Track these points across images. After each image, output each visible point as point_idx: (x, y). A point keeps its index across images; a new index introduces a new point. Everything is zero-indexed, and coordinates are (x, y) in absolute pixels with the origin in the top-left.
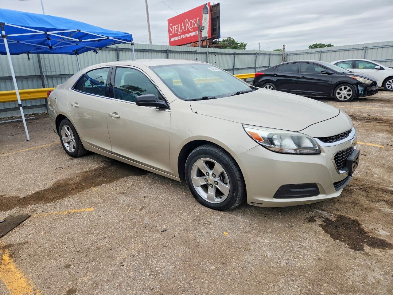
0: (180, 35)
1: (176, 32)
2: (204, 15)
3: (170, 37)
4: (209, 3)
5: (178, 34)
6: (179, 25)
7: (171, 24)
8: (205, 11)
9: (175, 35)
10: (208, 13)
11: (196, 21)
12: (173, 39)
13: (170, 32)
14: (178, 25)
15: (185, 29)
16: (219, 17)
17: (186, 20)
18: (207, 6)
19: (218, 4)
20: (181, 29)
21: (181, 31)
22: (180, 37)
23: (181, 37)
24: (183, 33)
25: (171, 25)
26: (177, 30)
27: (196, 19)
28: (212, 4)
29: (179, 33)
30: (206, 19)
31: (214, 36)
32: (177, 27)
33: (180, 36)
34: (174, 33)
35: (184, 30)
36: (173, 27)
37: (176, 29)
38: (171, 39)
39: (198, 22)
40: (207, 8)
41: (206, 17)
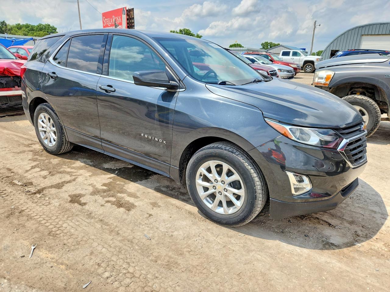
0: (110, 26)
1: (107, 24)
2: (123, 15)
3: (104, 27)
5: (109, 25)
6: (109, 19)
7: (104, 17)
9: (107, 26)
10: (125, 14)
13: (103, 22)
15: (113, 23)
16: (134, 18)
17: (113, 16)
18: (125, 9)
21: (111, 24)
22: (110, 28)
24: (112, 25)
26: (108, 23)
28: (127, 9)
30: (124, 18)
36: (105, 19)
37: (107, 21)
39: (120, 20)
40: (124, 11)
41: (124, 17)
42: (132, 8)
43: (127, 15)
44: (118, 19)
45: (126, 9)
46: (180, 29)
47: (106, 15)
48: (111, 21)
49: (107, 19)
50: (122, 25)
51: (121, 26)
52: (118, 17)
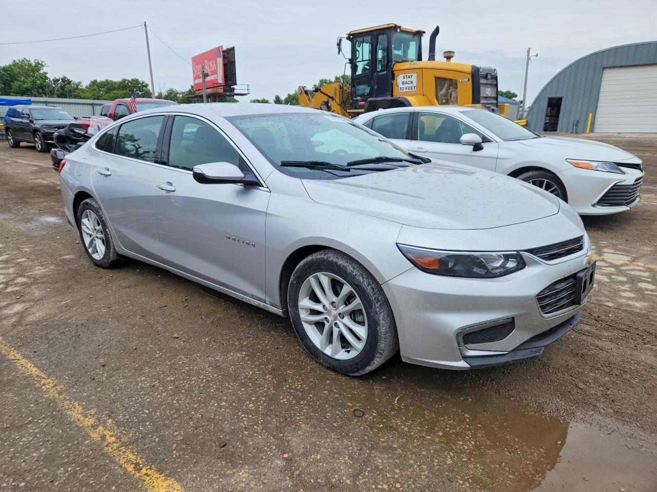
1: (198, 74)
2: (218, 58)
3: (195, 78)
4: (221, 47)
7: (195, 63)
8: (219, 55)
9: (198, 77)
10: (220, 57)
11: (213, 64)
12: (197, 81)
13: (194, 72)
14: (199, 66)
16: (234, 62)
17: (205, 61)
18: (220, 49)
19: (233, 49)
25: (195, 65)
28: (225, 48)
29: (201, 75)
30: (220, 63)
31: (229, 82)
32: (199, 68)
34: (196, 74)
36: (196, 67)
37: (198, 70)
38: (195, 81)
39: (215, 66)
40: (220, 52)
41: (220, 61)
42: (231, 46)
43: (224, 57)
44: (211, 65)
45: (222, 48)
46: (337, 77)
47: (197, 60)
52: (212, 61)
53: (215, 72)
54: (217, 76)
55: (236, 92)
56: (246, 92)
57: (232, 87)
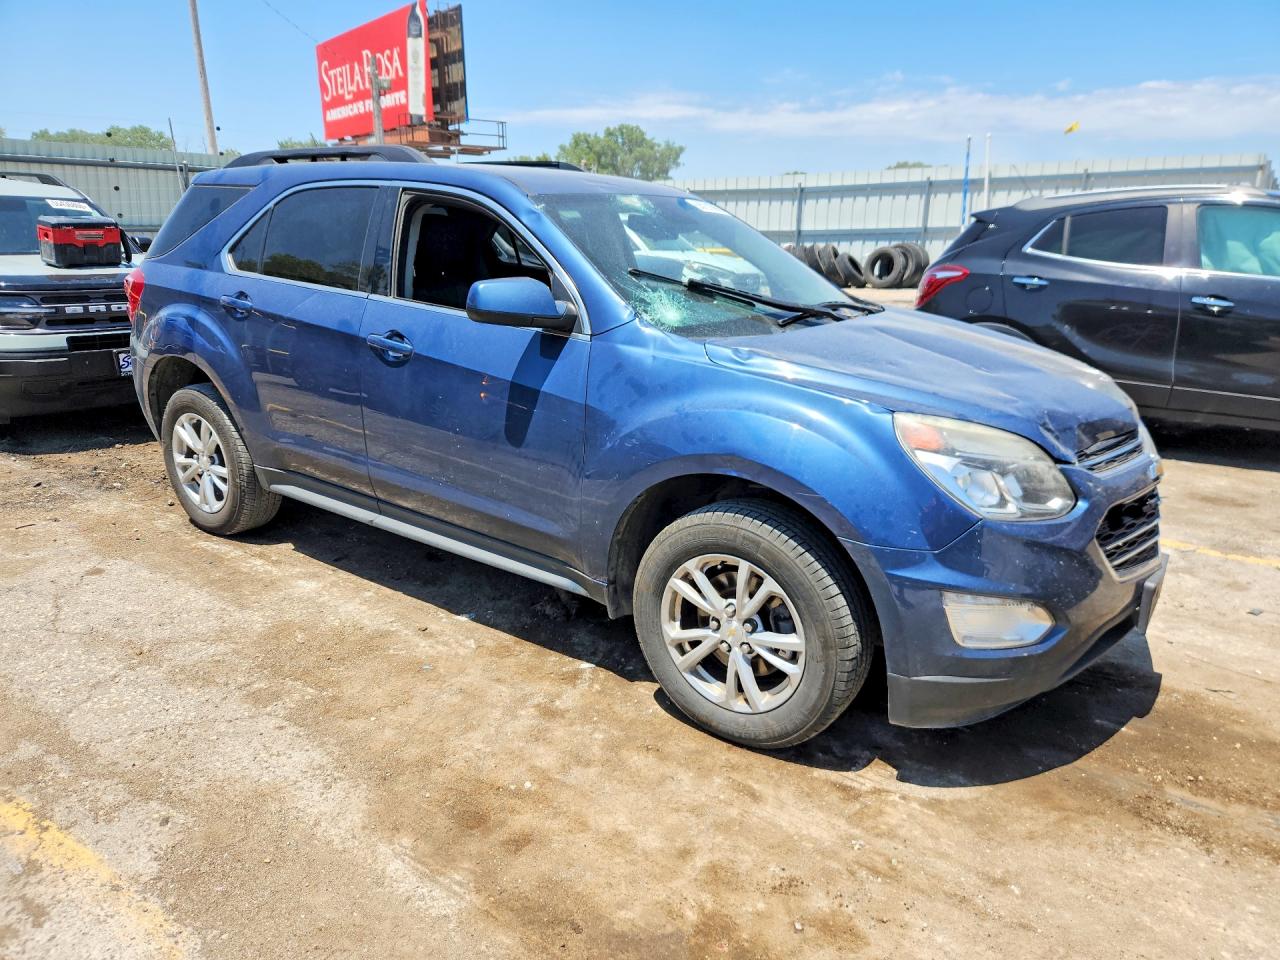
0: (351, 102)
1: (340, 92)
2: (411, 42)
3: (327, 107)
5: (348, 97)
6: (348, 66)
7: (326, 63)
8: (414, 29)
9: (338, 101)
10: (420, 35)
11: (390, 59)
12: (335, 114)
13: (324, 88)
14: (344, 68)
15: (364, 84)
16: (462, 51)
17: (365, 52)
18: (418, 11)
19: (459, 9)
20: (352, 81)
21: (354, 88)
22: (352, 110)
23: (356, 111)
24: (360, 96)
25: (326, 68)
26: (342, 85)
27: (392, 53)
28: (431, 10)
29: (349, 93)
30: (416, 53)
32: (341, 75)
33: (350, 106)
34: (335, 94)
35: (361, 87)
36: (331, 73)
37: (339, 80)
38: (328, 113)
39: (397, 63)
40: (417, 19)
41: (417, 49)
42: (453, 4)
43: (432, 40)
45: (424, 10)
47: (339, 51)
48: (357, 77)
49: (339, 69)
50: (407, 92)
51: (403, 93)
52: (388, 52)
53: (400, 84)
54: (407, 97)
55: (464, 140)
56: (493, 142)
57: (451, 128)
